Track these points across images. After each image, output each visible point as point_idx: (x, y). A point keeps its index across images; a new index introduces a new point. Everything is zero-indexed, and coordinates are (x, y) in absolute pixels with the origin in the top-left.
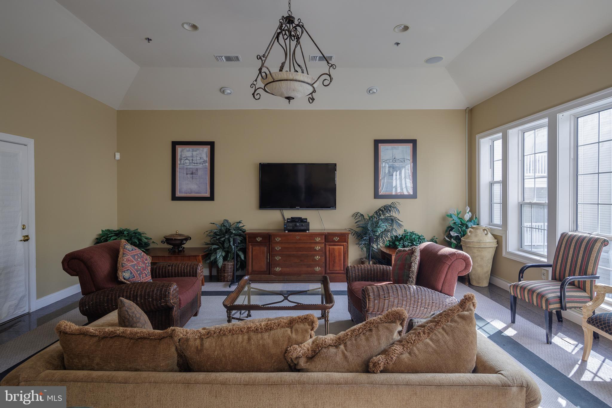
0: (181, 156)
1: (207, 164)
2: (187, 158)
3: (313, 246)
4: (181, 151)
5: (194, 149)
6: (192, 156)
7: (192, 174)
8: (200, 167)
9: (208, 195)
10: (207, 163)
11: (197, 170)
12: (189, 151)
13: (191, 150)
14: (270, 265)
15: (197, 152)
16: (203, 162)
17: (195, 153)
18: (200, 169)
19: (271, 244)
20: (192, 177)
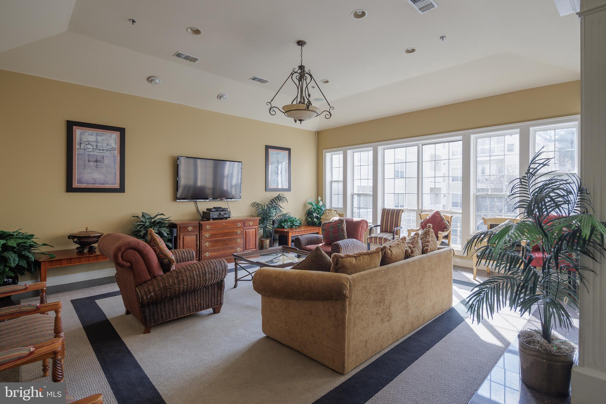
0: (81, 139)
1: (116, 152)
2: (90, 142)
3: (235, 230)
4: (81, 134)
5: (98, 133)
6: (97, 142)
7: (96, 161)
8: (107, 154)
9: (117, 186)
10: (116, 150)
11: (103, 158)
12: (92, 135)
13: (95, 134)
14: (201, 251)
15: (104, 137)
16: (110, 149)
17: (99, 138)
18: (107, 157)
19: (202, 232)
20: (97, 165)
